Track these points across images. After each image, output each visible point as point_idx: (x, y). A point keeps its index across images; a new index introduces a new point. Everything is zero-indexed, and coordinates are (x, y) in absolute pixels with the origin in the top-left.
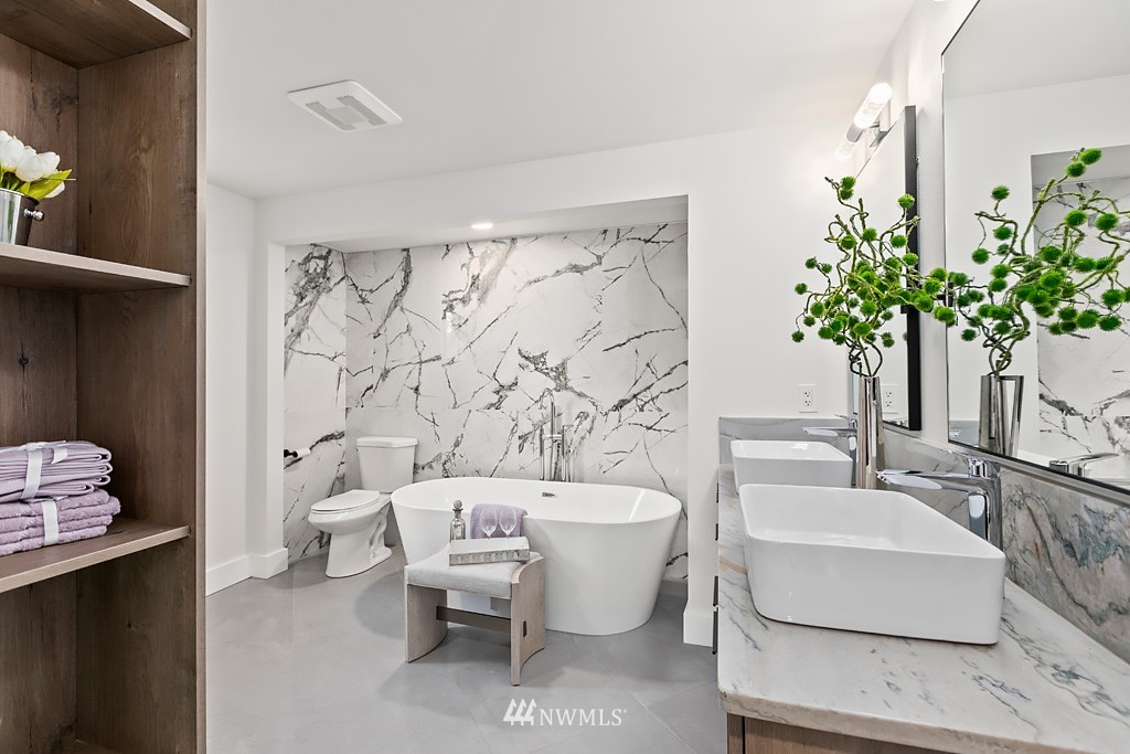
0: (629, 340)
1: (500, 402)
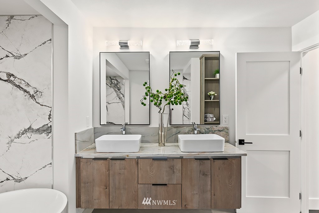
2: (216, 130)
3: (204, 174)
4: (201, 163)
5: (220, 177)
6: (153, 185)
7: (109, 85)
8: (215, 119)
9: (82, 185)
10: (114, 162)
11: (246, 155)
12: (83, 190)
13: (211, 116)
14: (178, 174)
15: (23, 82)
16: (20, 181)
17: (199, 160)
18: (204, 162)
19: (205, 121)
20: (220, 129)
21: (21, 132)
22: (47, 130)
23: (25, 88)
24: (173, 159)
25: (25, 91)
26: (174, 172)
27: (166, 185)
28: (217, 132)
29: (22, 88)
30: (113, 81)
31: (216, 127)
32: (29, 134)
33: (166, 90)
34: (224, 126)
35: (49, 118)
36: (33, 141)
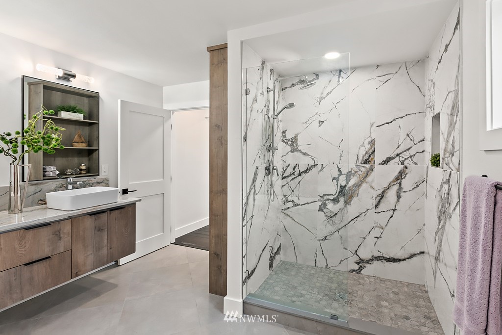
8: (58, 172)
11: (140, 200)
13: (52, 168)
14: (66, 239)
17: (93, 216)
19: (43, 177)
20: (99, 181)
27: (49, 257)
28: (95, 184)
34: (103, 177)
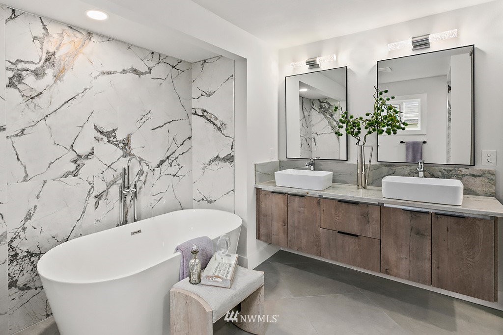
0: (165, 124)
1: (77, 170)
2: (467, 175)
3: (418, 233)
4: (414, 216)
5: (449, 243)
6: (339, 232)
7: (318, 110)
9: (262, 217)
10: (293, 197)
12: (262, 222)
15: (213, 116)
16: (210, 202)
18: (418, 215)
21: (212, 159)
22: (230, 159)
23: (214, 121)
24: (367, 204)
25: (214, 124)
26: (368, 221)
29: (212, 122)
30: (323, 104)
31: (466, 168)
32: (217, 162)
33: (368, 115)
35: (232, 149)
36: (220, 168)
